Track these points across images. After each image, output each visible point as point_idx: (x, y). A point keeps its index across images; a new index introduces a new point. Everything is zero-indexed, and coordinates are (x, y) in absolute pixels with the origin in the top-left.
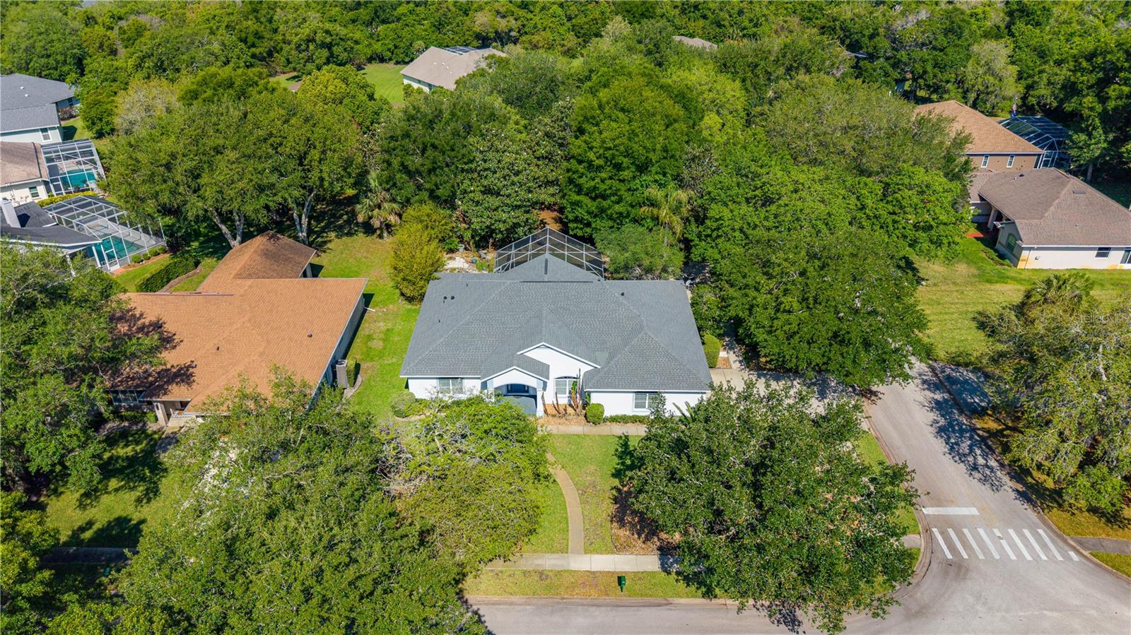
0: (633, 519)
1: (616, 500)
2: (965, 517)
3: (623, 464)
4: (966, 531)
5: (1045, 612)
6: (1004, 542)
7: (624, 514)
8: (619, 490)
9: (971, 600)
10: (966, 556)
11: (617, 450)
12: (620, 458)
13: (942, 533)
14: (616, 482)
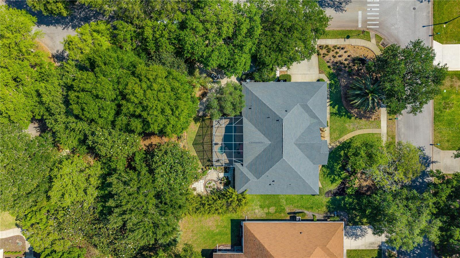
0: (368, 114)
1: (360, 119)
2: (362, 16)
3: (345, 115)
4: (368, 18)
5: (397, 10)
6: (373, 9)
7: (367, 116)
8: (356, 117)
9: (393, 27)
10: (378, 22)
11: (338, 117)
12: (342, 116)
13: (369, 25)
14: (353, 118)
